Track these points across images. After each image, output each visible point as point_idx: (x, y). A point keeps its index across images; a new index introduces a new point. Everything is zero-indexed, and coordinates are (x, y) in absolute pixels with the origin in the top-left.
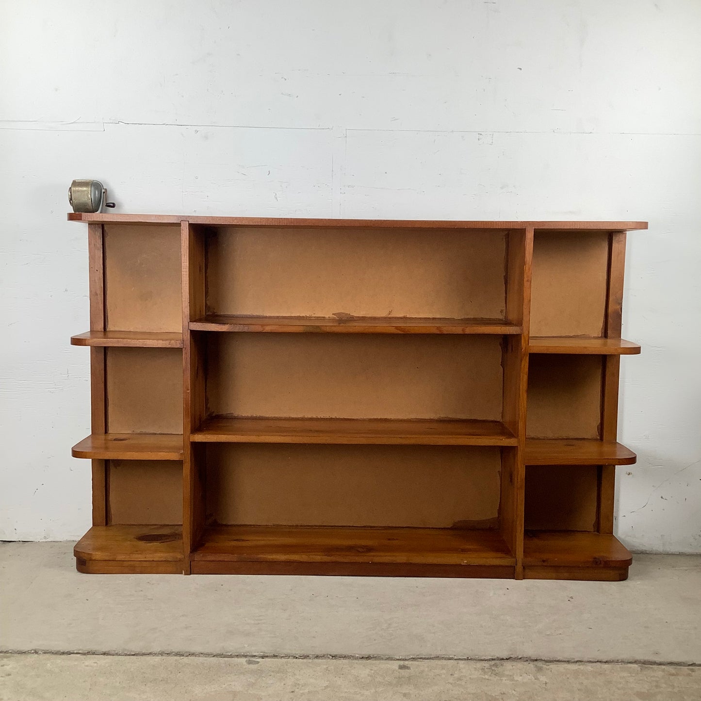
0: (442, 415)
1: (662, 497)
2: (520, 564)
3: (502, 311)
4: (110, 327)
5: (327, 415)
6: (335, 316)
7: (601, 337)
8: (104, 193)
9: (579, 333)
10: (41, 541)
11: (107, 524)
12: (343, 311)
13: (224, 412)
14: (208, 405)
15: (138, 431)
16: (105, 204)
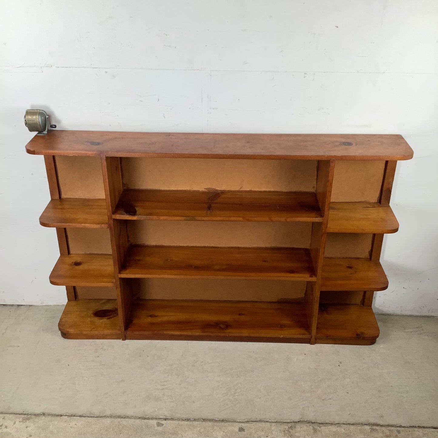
0: (273, 245)
1: (404, 288)
2: (313, 337)
3: (314, 187)
4: (64, 196)
5: (202, 245)
6: (206, 190)
7: (377, 202)
8: (48, 118)
9: (363, 200)
10: (39, 305)
11: (76, 299)
12: (211, 187)
13: (139, 243)
14: (129, 239)
15: (88, 253)
16: (49, 126)
